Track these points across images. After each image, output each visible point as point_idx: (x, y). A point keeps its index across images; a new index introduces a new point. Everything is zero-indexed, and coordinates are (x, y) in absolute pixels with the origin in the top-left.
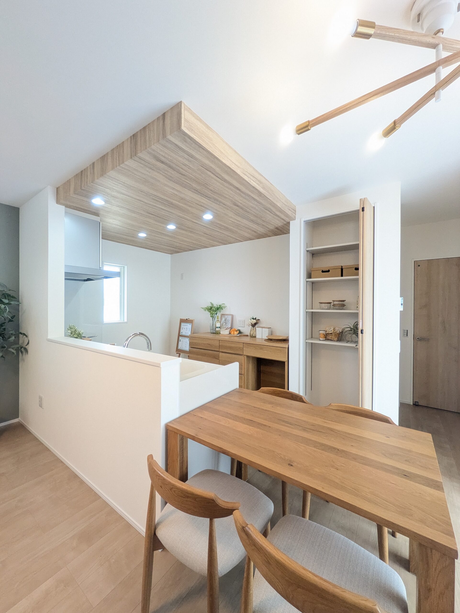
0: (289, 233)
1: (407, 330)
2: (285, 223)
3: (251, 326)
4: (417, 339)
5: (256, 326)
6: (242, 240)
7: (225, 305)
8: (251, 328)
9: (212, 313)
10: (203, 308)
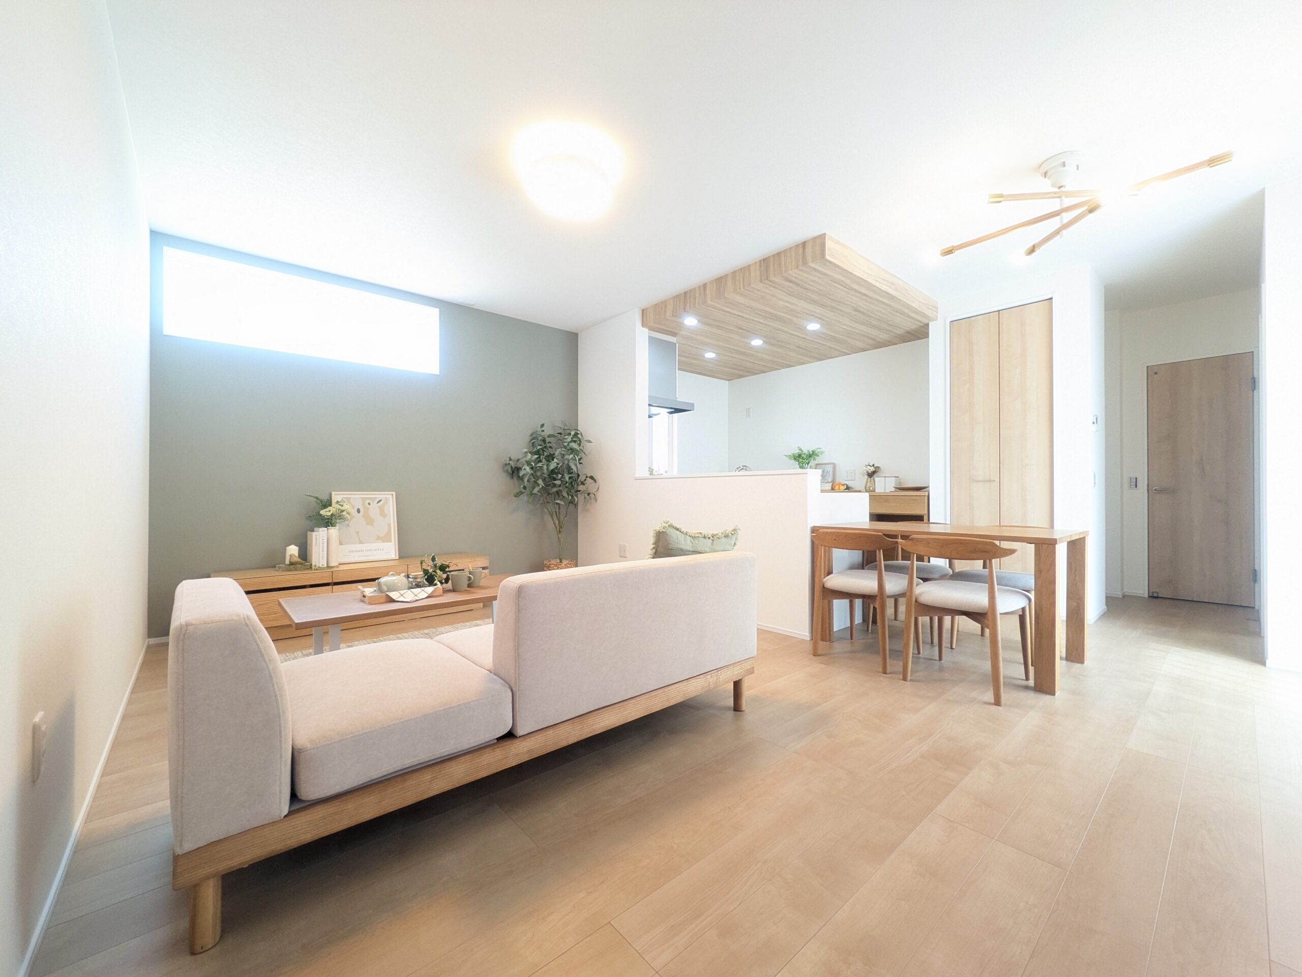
0: (928, 337)
1: (1136, 478)
2: (922, 325)
3: (866, 477)
4: (1154, 491)
5: (875, 476)
6: (849, 352)
7: (822, 450)
8: (867, 479)
9: (803, 461)
10: (787, 456)
